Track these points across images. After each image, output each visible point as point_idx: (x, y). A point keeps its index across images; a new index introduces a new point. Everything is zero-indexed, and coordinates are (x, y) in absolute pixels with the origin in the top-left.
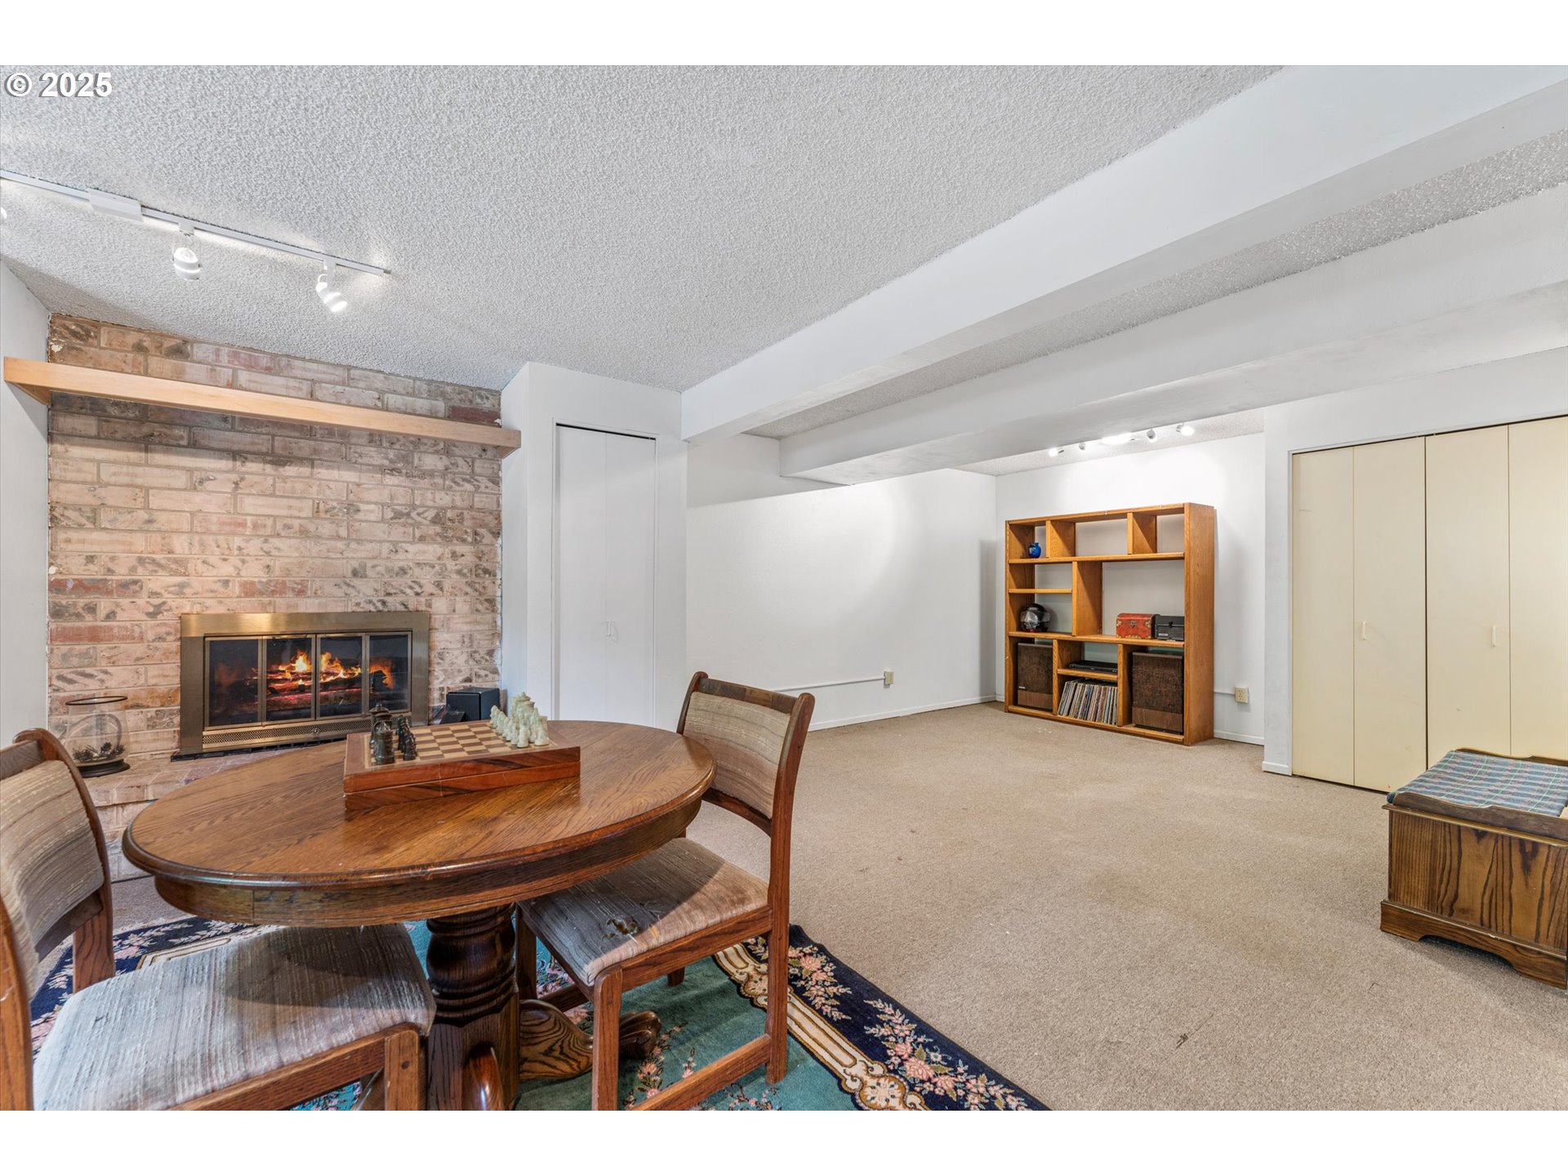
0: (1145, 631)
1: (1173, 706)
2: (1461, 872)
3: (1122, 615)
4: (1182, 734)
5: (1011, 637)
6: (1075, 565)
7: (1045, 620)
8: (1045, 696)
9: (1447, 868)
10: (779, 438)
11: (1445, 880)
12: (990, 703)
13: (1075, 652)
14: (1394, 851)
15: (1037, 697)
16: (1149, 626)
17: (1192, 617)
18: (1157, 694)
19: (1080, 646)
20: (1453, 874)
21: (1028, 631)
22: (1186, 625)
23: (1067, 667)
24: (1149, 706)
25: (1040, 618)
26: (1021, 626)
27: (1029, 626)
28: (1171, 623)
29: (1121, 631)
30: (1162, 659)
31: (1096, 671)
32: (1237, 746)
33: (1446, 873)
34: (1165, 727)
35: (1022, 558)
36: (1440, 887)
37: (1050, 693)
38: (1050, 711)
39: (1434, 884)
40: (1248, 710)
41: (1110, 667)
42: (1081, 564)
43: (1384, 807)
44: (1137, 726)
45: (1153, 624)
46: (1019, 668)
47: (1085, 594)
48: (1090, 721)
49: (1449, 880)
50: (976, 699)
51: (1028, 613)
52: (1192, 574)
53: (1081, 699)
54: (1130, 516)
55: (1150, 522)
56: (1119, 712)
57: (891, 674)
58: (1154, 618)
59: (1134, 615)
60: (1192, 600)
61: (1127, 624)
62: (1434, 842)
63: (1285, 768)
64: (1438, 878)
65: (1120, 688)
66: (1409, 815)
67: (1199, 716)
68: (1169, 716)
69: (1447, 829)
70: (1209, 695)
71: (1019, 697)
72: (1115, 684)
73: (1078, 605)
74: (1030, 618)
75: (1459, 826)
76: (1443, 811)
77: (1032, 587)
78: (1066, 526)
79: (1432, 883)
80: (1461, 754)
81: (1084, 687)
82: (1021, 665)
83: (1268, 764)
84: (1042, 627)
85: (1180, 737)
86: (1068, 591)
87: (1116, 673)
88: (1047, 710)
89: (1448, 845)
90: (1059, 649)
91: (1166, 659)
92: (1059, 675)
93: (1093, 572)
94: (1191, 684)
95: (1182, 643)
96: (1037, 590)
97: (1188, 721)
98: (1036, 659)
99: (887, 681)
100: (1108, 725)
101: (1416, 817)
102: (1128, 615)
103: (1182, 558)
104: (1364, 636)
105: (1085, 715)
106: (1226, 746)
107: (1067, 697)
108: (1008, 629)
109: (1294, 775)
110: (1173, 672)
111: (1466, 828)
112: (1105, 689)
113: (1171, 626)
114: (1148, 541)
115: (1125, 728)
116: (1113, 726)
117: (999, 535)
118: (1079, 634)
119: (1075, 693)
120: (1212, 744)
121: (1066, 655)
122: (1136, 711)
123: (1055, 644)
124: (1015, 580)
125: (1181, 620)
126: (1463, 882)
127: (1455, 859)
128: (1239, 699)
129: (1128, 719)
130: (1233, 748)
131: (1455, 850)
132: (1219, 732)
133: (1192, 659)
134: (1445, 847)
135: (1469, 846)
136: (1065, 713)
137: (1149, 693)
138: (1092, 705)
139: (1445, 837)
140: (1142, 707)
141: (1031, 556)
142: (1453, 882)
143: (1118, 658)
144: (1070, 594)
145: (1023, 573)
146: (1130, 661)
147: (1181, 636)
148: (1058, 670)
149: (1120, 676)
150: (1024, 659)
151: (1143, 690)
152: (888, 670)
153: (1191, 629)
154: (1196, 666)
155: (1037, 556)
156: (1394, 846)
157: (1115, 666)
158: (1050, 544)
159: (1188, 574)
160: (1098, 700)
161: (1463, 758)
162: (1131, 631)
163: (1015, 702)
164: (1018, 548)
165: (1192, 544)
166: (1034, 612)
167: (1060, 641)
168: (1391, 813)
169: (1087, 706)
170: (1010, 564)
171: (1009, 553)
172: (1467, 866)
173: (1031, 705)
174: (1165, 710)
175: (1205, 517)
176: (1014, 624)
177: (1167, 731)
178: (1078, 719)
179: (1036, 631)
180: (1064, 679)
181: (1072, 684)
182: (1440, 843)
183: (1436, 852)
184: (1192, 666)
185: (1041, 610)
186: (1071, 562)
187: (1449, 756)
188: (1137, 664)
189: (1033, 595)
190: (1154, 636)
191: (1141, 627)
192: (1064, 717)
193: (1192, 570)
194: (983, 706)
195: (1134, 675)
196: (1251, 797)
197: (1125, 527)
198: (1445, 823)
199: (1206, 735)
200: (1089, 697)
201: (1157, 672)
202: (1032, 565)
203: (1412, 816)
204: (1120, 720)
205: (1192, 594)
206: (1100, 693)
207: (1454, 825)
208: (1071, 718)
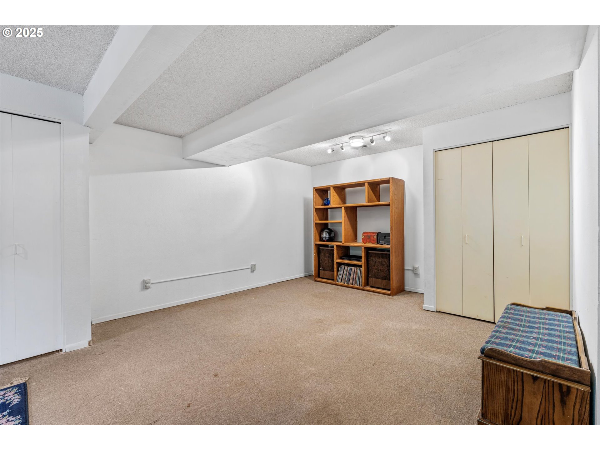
0: (374, 241)
1: (386, 276)
2: (524, 402)
3: (364, 233)
4: (390, 290)
5: (316, 245)
6: (343, 208)
7: (332, 235)
8: (332, 273)
9: (515, 399)
10: (181, 137)
11: (514, 406)
12: (308, 276)
13: (345, 252)
14: (485, 386)
15: (328, 273)
16: (376, 238)
17: (394, 233)
18: (379, 271)
19: (348, 248)
20: (519, 404)
21: (324, 241)
22: (391, 237)
23: (341, 258)
24: (376, 277)
25: (330, 235)
26: (321, 239)
27: (324, 239)
28: (385, 236)
29: (364, 241)
30: (381, 254)
31: (353, 260)
32: (414, 295)
33: (515, 402)
34: (383, 287)
35: (322, 205)
36: (511, 412)
37: (333, 271)
38: (333, 280)
39: (508, 409)
40: (419, 277)
41: (358, 258)
42: (347, 208)
43: (479, 358)
44: (371, 287)
45: (377, 237)
46: (320, 259)
47: (348, 223)
48: (350, 285)
49: (516, 407)
50: (302, 275)
51: (324, 232)
52: (393, 212)
53: (346, 274)
54: (366, 184)
55: (377, 187)
56: (363, 280)
57: (254, 265)
58: (378, 234)
59: (369, 233)
60: (393, 225)
61: (367, 237)
62: (507, 381)
63: (432, 308)
64: (510, 405)
65: (363, 268)
66: (493, 364)
67: (398, 281)
68: (384, 281)
69: (515, 374)
70: (402, 270)
71: (320, 273)
72: (360, 266)
73: (345, 228)
74: (325, 235)
75: (522, 373)
76: (513, 362)
77: (327, 220)
78: (341, 189)
79: (506, 409)
80: (513, 306)
81: (348, 268)
82: (321, 258)
83: (426, 306)
84: (331, 239)
85: (389, 292)
86: (340, 221)
87: (361, 261)
88: (332, 279)
89: (516, 384)
90: (337, 250)
91: (383, 254)
92: (337, 263)
93: (352, 212)
94: (394, 266)
95: (389, 246)
96: (329, 221)
97: (392, 284)
98: (327, 255)
99: (253, 269)
100: (358, 287)
101: (497, 365)
102: (367, 233)
103: (389, 205)
104: (467, 242)
105: (348, 283)
106: (409, 295)
107: (341, 273)
108: (315, 240)
109: (437, 311)
110: (386, 260)
111: (527, 374)
112: (357, 269)
113: (385, 238)
114: (376, 196)
115: (365, 288)
116: (360, 287)
117: (311, 195)
118: (345, 242)
119: (344, 270)
120: (403, 295)
121: (340, 252)
122: (371, 279)
123: (335, 247)
124: (318, 217)
125: (388, 235)
126: (525, 409)
127: (520, 393)
128: (415, 271)
129: (367, 284)
130: (412, 296)
131: (520, 387)
132: (407, 288)
133: (394, 254)
134: (514, 385)
135: (528, 386)
136: (340, 281)
137: (376, 271)
138: (351, 277)
139: (514, 379)
140: (373, 277)
141: (325, 205)
142: (519, 409)
143: (362, 253)
144: (341, 223)
145: (323, 213)
146: (368, 255)
147: (388, 243)
148: (337, 260)
149: (362, 263)
150: (322, 254)
151: (374, 269)
152: (253, 263)
153: (393, 239)
154: (396, 257)
155: (328, 204)
156: (485, 383)
157: (360, 257)
158: (333, 198)
159: (392, 212)
160: (354, 274)
161: (514, 310)
162: (368, 240)
163: (319, 277)
164: (320, 200)
165: (393, 197)
166: (327, 232)
167: (337, 246)
168: (483, 361)
169: (349, 278)
170: (315, 209)
171: (315, 204)
172: (528, 398)
173: (325, 277)
174: (382, 279)
175: (399, 184)
176: (318, 238)
177: (384, 289)
178: (345, 284)
179: (328, 241)
180: (339, 264)
181: (343, 267)
182: (511, 383)
183: (509, 388)
184: (394, 257)
185: (330, 231)
186: (341, 208)
187: (507, 309)
188: (370, 257)
189: (328, 223)
190: (378, 243)
191: (372, 238)
192: (339, 283)
193: (393, 210)
194: (305, 278)
195: (369, 262)
196: (416, 327)
197: (365, 190)
198: (514, 370)
199: (401, 290)
200: (350, 273)
201: (379, 260)
202: (327, 209)
203: (495, 364)
204: (363, 284)
205: (393, 222)
206: (354, 271)
207: (519, 372)
208: (342, 283)
